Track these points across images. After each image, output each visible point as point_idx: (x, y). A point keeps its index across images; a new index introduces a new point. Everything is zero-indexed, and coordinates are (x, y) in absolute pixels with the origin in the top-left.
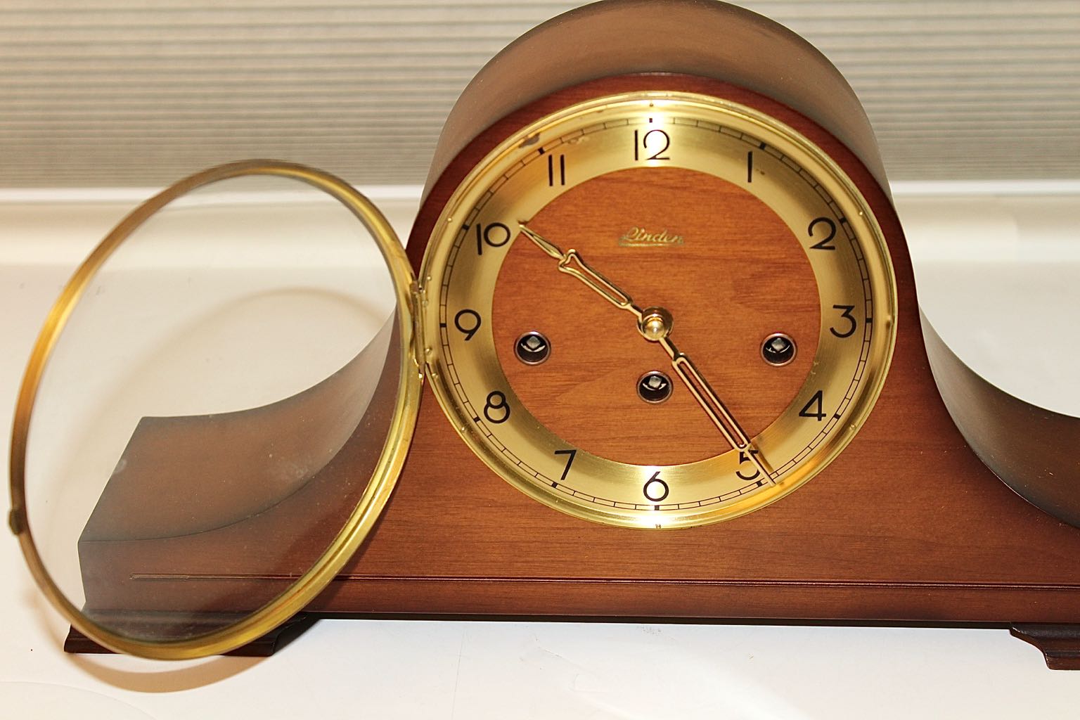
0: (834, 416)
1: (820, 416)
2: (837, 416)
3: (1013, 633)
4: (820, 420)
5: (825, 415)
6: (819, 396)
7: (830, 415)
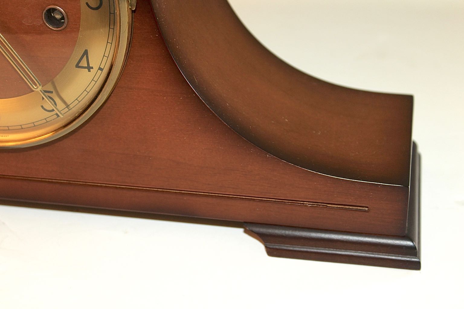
0: (98, 69)
1: (89, 68)
2: (100, 69)
3: (246, 232)
4: (89, 71)
5: (92, 68)
6: (86, 53)
7: (96, 68)
